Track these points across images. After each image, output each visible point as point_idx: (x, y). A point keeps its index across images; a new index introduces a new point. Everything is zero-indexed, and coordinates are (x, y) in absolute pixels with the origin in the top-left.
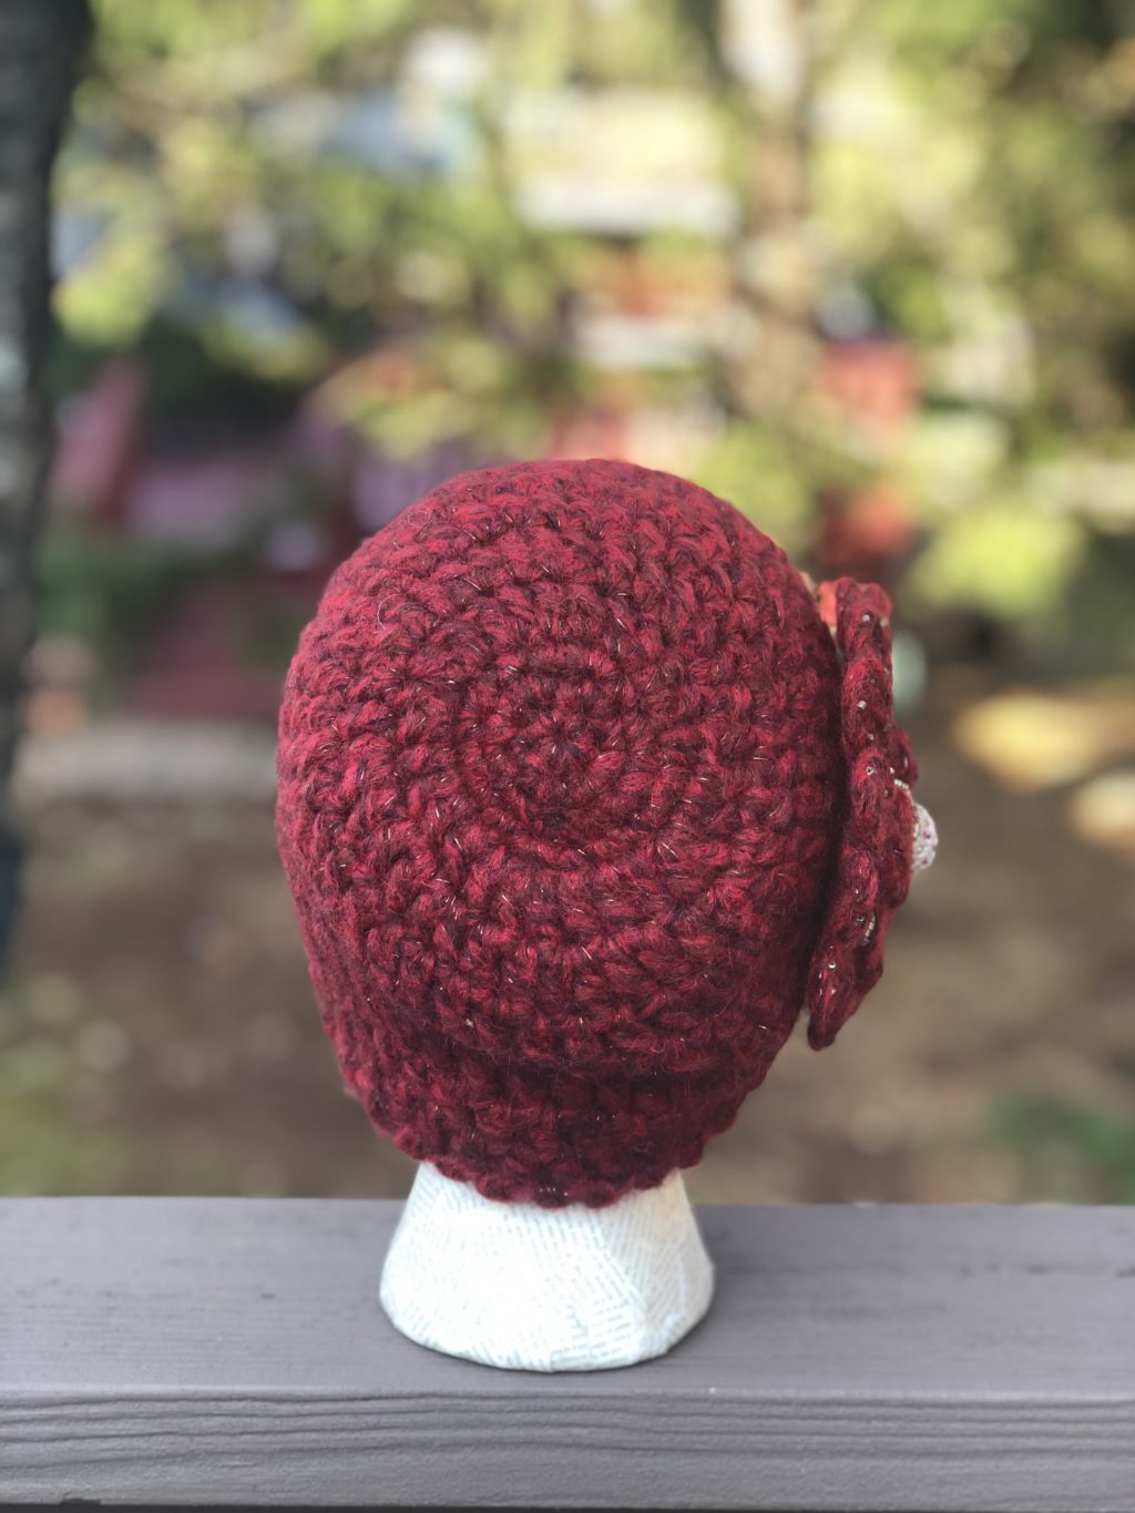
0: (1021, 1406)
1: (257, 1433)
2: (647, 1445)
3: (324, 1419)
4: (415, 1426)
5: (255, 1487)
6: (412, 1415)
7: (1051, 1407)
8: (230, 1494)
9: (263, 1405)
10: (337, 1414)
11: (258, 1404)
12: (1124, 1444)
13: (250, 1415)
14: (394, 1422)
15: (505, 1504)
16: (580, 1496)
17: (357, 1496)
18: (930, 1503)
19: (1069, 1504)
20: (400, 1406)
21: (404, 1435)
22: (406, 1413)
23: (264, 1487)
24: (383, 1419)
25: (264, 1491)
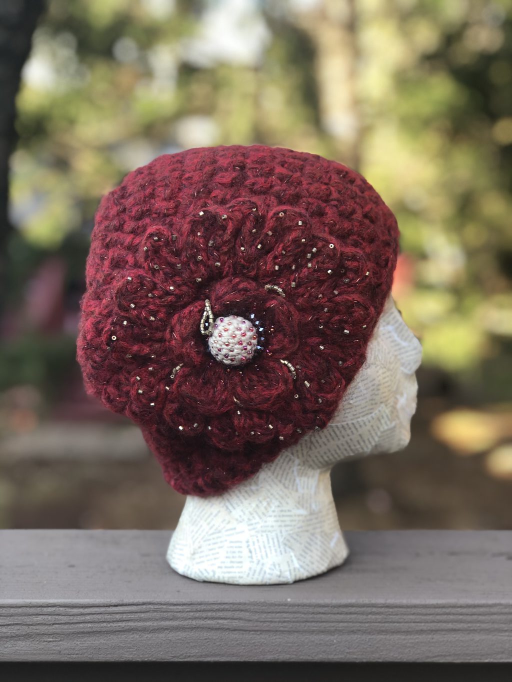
0: (443, 607)
1: (61, 624)
2: (257, 628)
3: (94, 616)
4: (140, 620)
5: (60, 652)
6: (139, 614)
7: (458, 607)
8: (47, 656)
9: (64, 609)
10: (101, 613)
11: (61, 609)
12: (496, 626)
13: (57, 615)
14: (130, 617)
15: (186, 660)
16: (223, 656)
17: (111, 656)
18: (399, 658)
19: (469, 658)
20: (133, 609)
21: (135, 624)
22: (136, 612)
23: (65, 652)
24: (125, 616)
25: (65, 654)
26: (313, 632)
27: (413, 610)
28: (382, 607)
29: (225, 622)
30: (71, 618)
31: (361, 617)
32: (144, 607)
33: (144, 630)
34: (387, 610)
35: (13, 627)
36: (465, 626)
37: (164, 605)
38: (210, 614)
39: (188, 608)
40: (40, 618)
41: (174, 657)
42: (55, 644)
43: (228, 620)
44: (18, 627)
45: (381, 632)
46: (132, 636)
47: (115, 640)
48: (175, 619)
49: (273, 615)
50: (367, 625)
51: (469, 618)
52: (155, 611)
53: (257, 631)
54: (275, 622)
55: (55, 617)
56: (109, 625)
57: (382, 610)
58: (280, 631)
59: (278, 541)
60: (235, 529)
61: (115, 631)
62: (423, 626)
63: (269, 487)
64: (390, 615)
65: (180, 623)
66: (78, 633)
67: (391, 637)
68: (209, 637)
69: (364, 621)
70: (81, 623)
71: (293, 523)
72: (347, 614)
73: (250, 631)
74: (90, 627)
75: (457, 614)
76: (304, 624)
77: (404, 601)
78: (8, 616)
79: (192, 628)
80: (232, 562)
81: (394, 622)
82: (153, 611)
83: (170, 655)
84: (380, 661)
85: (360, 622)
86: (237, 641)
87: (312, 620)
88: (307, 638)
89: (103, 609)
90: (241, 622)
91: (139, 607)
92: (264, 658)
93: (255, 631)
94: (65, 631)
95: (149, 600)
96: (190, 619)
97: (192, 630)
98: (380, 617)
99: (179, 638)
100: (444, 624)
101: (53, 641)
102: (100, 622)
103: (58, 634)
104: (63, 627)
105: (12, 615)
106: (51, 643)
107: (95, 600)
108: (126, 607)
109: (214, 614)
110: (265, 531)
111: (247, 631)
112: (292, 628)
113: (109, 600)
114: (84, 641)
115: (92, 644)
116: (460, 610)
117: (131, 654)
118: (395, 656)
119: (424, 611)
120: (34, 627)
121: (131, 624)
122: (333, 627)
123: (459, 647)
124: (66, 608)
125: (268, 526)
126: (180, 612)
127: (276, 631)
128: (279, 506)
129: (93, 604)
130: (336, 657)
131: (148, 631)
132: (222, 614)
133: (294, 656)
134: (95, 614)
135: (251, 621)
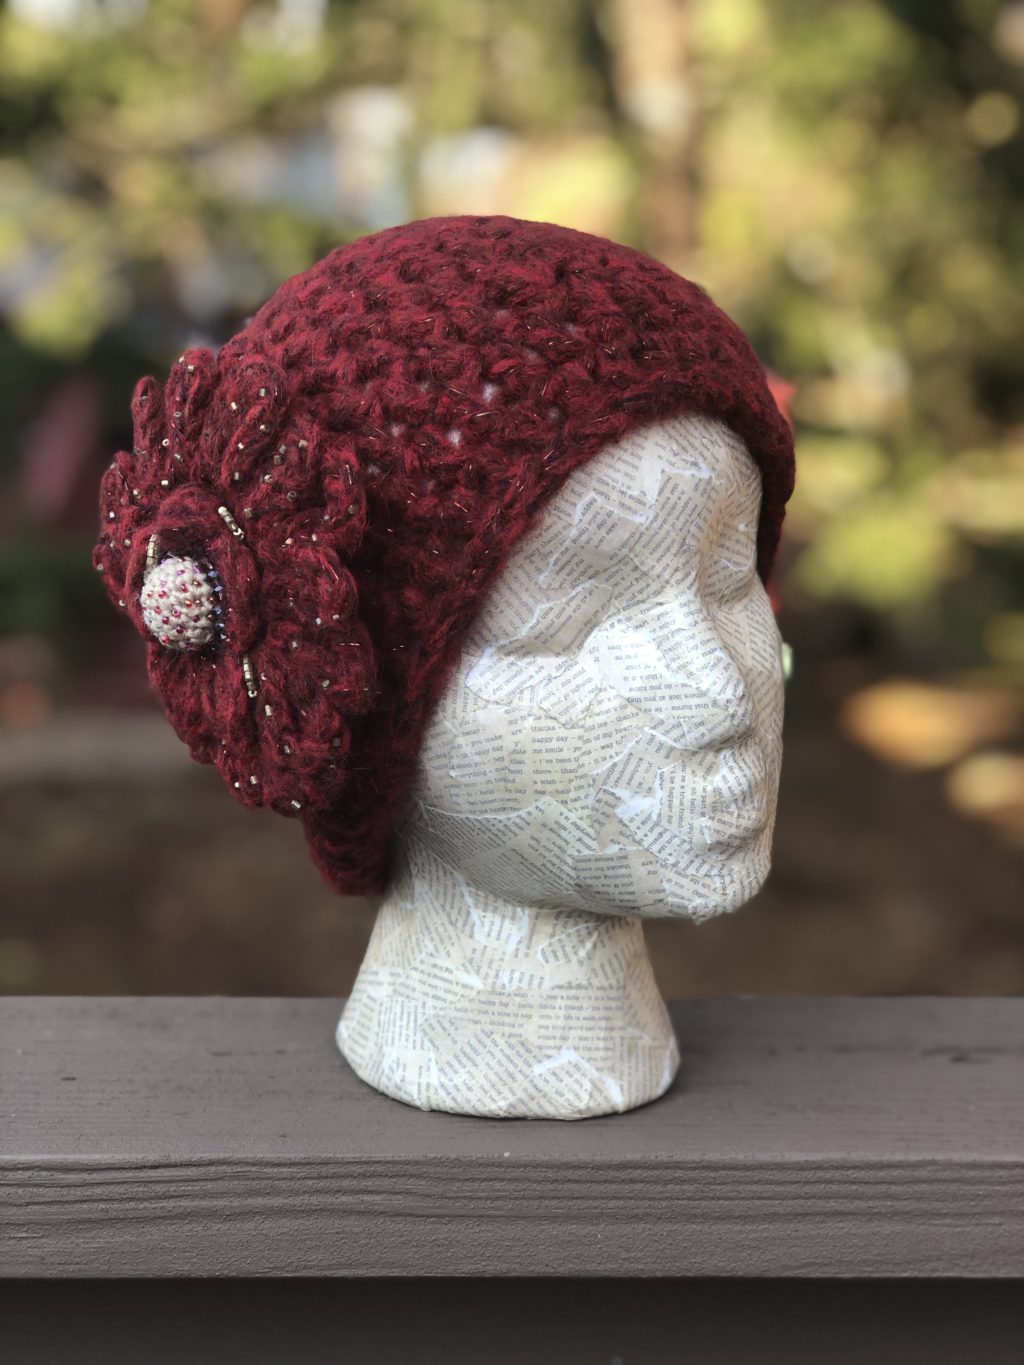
0: (818, 1167)
2: (441, 1211)
3: (111, 1187)
4: (205, 1195)
5: (43, 1259)
6: (203, 1183)
7: (849, 1168)
8: (17, 1267)
9: (49, 1174)
10: (125, 1183)
11: (44, 1173)
12: (924, 1206)
13: (36, 1185)
14: (184, 1191)
15: (298, 1274)
18: (729, 1269)
19: (869, 1269)
20: (190, 1173)
21: (195, 1203)
22: (197, 1180)
23: (52, 1259)
24: (173, 1188)
25: (52, 1264)
26: (554, 1218)
27: (757, 1175)
28: (695, 1169)
29: (378, 1198)
30: (65, 1191)
31: (652, 1190)
32: (213, 1169)
33: (212, 1215)
34: (705, 1174)
36: (863, 1205)
37: (254, 1165)
38: (346, 1183)
39: (303, 1172)
41: (275, 1268)
42: (32, 1243)
43: (384, 1196)
45: (691, 1218)
46: (189, 1227)
47: (154, 1234)
48: (277, 1192)
49: (476, 1184)
50: (664, 1204)
51: (869, 1190)
52: (236, 1177)
53: (443, 1216)
54: (479, 1199)
55: (31, 1189)
56: (141, 1206)
57: (696, 1174)
58: (488, 1216)
59: (415, 1021)
61: (154, 1218)
62: (777, 1206)
64: (709, 1183)
65: (286, 1201)
66: (79, 1222)
67: (713, 1227)
68: (346, 1229)
69: (659, 1196)
70: (85, 1201)
72: (623, 1181)
73: (428, 1217)
74: (102, 1209)
75: (845, 1183)
76: (538, 1202)
77: (741, 1157)
79: (310, 1212)
81: (719, 1198)
82: (231, 1176)
83: (267, 1265)
84: (690, 1274)
85: (650, 1199)
86: (401, 1236)
87: (552, 1194)
88: (543, 1230)
89: (129, 1174)
90: (411, 1198)
91: (202, 1170)
92: (455, 1270)
93: (438, 1216)
94: (52, 1217)
95: (222, 1156)
96: (304, 1192)
97: (310, 1216)
98: (691, 1188)
99: (285, 1230)
100: (820, 1202)
101: (28, 1238)
102: (123, 1199)
103: (37, 1224)
104: (47, 1209)
106: (24, 1242)
107: (111, 1156)
108: (176, 1169)
109: (355, 1182)
110: (402, 994)
111: (423, 1216)
112: (512, 1209)
113: (140, 1156)
114: (93, 1238)
115: (108, 1243)
116: (852, 1174)
117: (187, 1263)
118: (721, 1265)
119: (780, 1176)
121: (185, 1203)
122: (596, 1208)
123: (851, 1247)
124: (53, 1172)
125: (409, 987)
126: (285, 1178)
127: (482, 1216)
129: (109, 1164)
130: (601, 1268)
131: (220, 1216)
132: (368, 1183)
133: (517, 1266)
134: (112, 1183)
135: (430, 1196)
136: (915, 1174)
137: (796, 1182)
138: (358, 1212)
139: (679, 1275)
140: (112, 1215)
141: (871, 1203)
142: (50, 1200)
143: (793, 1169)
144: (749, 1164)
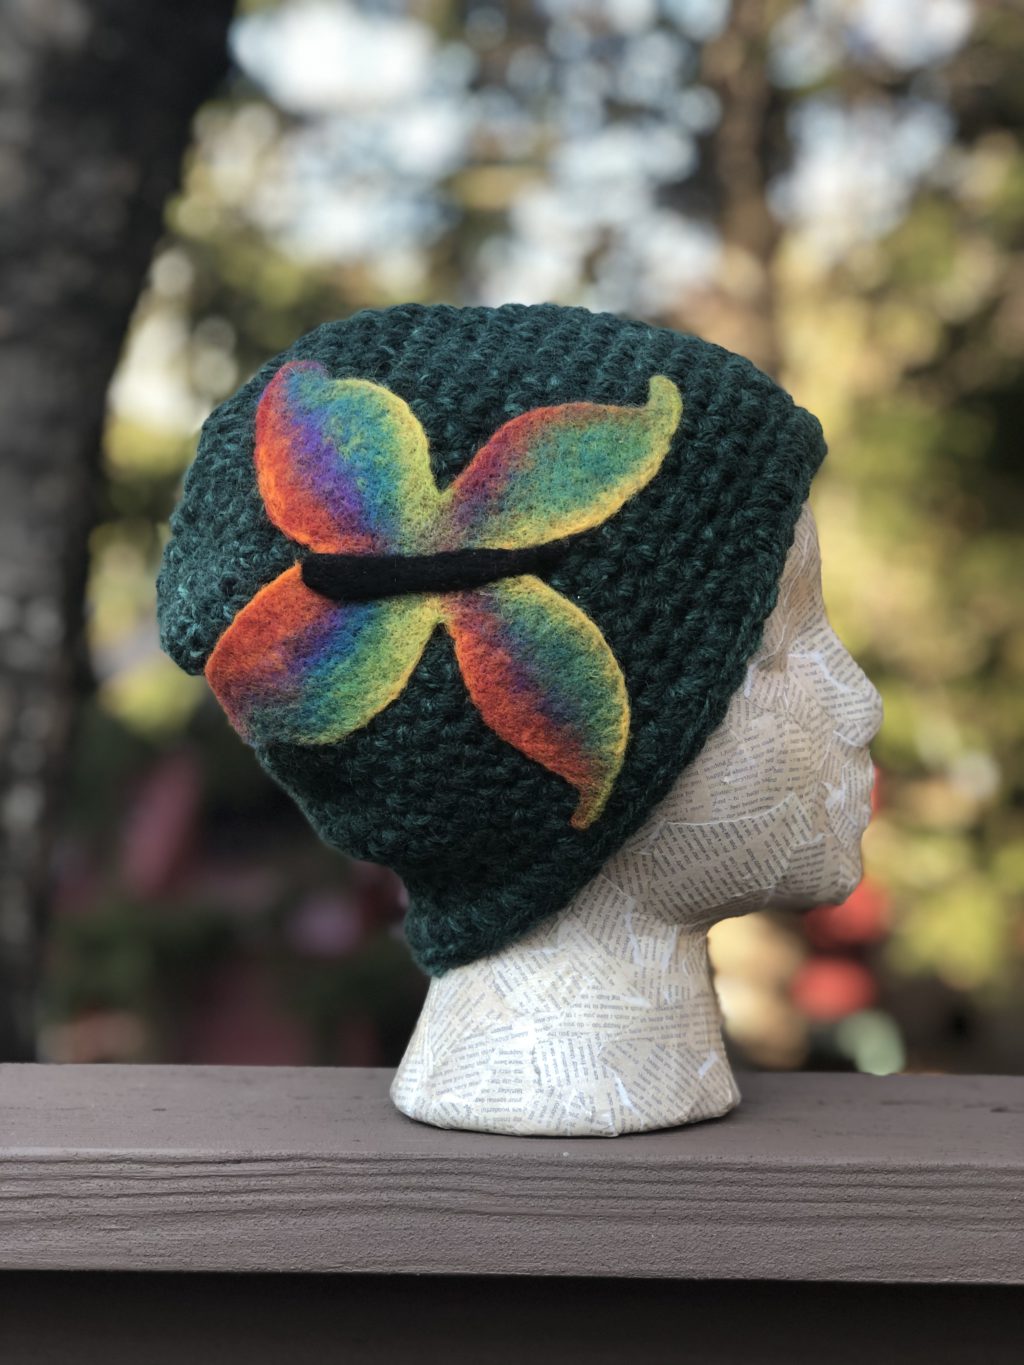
0: (859, 1170)
2: (501, 1209)
3: (196, 1181)
4: (283, 1190)
5: (130, 1251)
6: (281, 1178)
7: (889, 1172)
8: (105, 1258)
9: (139, 1166)
10: (209, 1176)
11: (134, 1166)
12: (962, 1210)
13: (126, 1178)
14: (263, 1185)
15: (367, 1270)
16: (438, 1262)
17: (225, 1260)
18: (776, 1270)
20: (270, 1168)
21: (273, 1198)
22: (274, 1175)
23: (138, 1251)
24: (253, 1182)
25: (138, 1255)
26: (609, 1218)
27: (803, 1177)
28: (743, 1170)
29: (444, 1195)
30: (153, 1184)
31: (703, 1190)
32: (291, 1164)
33: (290, 1210)
34: (753, 1175)
35: (42, 1201)
36: (903, 1209)
37: (329, 1160)
38: (414, 1180)
39: (374, 1168)
40: (94, 1184)
41: (345, 1264)
42: (120, 1235)
43: (450, 1193)
44: (52, 1201)
45: (740, 1219)
46: (267, 1221)
48: (351, 1189)
49: (536, 1184)
50: (714, 1205)
51: (909, 1194)
53: (505, 1214)
54: (540, 1197)
55: (121, 1182)
56: (223, 1200)
57: (744, 1176)
58: (548, 1215)
59: (591, 1053)
60: (510, 1028)
61: (236, 1212)
62: (821, 1209)
63: (577, 951)
64: (757, 1185)
65: (359, 1196)
66: (166, 1214)
67: (761, 1229)
68: (414, 1225)
70: (172, 1194)
71: (623, 1022)
72: (675, 1182)
74: (187, 1202)
75: (886, 1186)
76: (594, 1201)
77: (786, 1161)
78: (33, 1180)
79: (380, 1208)
80: (502, 1090)
81: (766, 1200)
82: (307, 1172)
83: (339, 1260)
84: (739, 1276)
85: (701, 1200)
86: (465, 1234)
88: (599, 1229)
89: (213, 1168)
90: (475, 1196)
91: (281, 1165)
92: (517, 1268)
93: (500, 1214)
94: (140, 1209)
95: (299, 1152)
96: (376, 1188)
97: (380, 1211)
100: (862, 1206)
101: (117, 1230)
102: (207, 1192)
103: (128, 1216)
104: (136, 1201)
105: (40, 1178)
106: (113, 1234)
107: (197, 1149)
108: (257, 1164)
109: (423, 1179)
110: (568, 1034)
111: (487, 1214)
112: (570, 1208)
113: (224, 1151)
114: (177, 1230)
116: (893, 1178)
117: (264, 1257)
118: (767, 1267)
119: (823, 1179)
120: (82, 1202)
121: (265, 1197)
122: (649, 1208)
123: (893, 1250)
124: (143, 1165)
125: (573, 1024)
126: (358, 1174)
127: (541, 1215)
128: (594, 988)
129: (196, 1157)
130: (654, 1268)
131: (296, 1211)
132: (437, 1181)
133: (575, 1265)
134: (195, 1177)
135: (492, 1194)
136: (952, 1178)
137: (840, 1185)
138: (426, 1209)
139: (728, 1277)
140: (196, 1207)
141: (911, 1207)
142: (138, 1192)
143: (835, 1172)
144: (794, 1166)
